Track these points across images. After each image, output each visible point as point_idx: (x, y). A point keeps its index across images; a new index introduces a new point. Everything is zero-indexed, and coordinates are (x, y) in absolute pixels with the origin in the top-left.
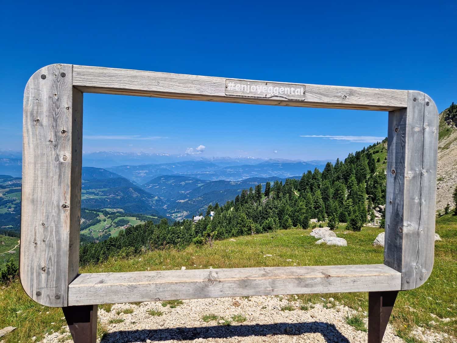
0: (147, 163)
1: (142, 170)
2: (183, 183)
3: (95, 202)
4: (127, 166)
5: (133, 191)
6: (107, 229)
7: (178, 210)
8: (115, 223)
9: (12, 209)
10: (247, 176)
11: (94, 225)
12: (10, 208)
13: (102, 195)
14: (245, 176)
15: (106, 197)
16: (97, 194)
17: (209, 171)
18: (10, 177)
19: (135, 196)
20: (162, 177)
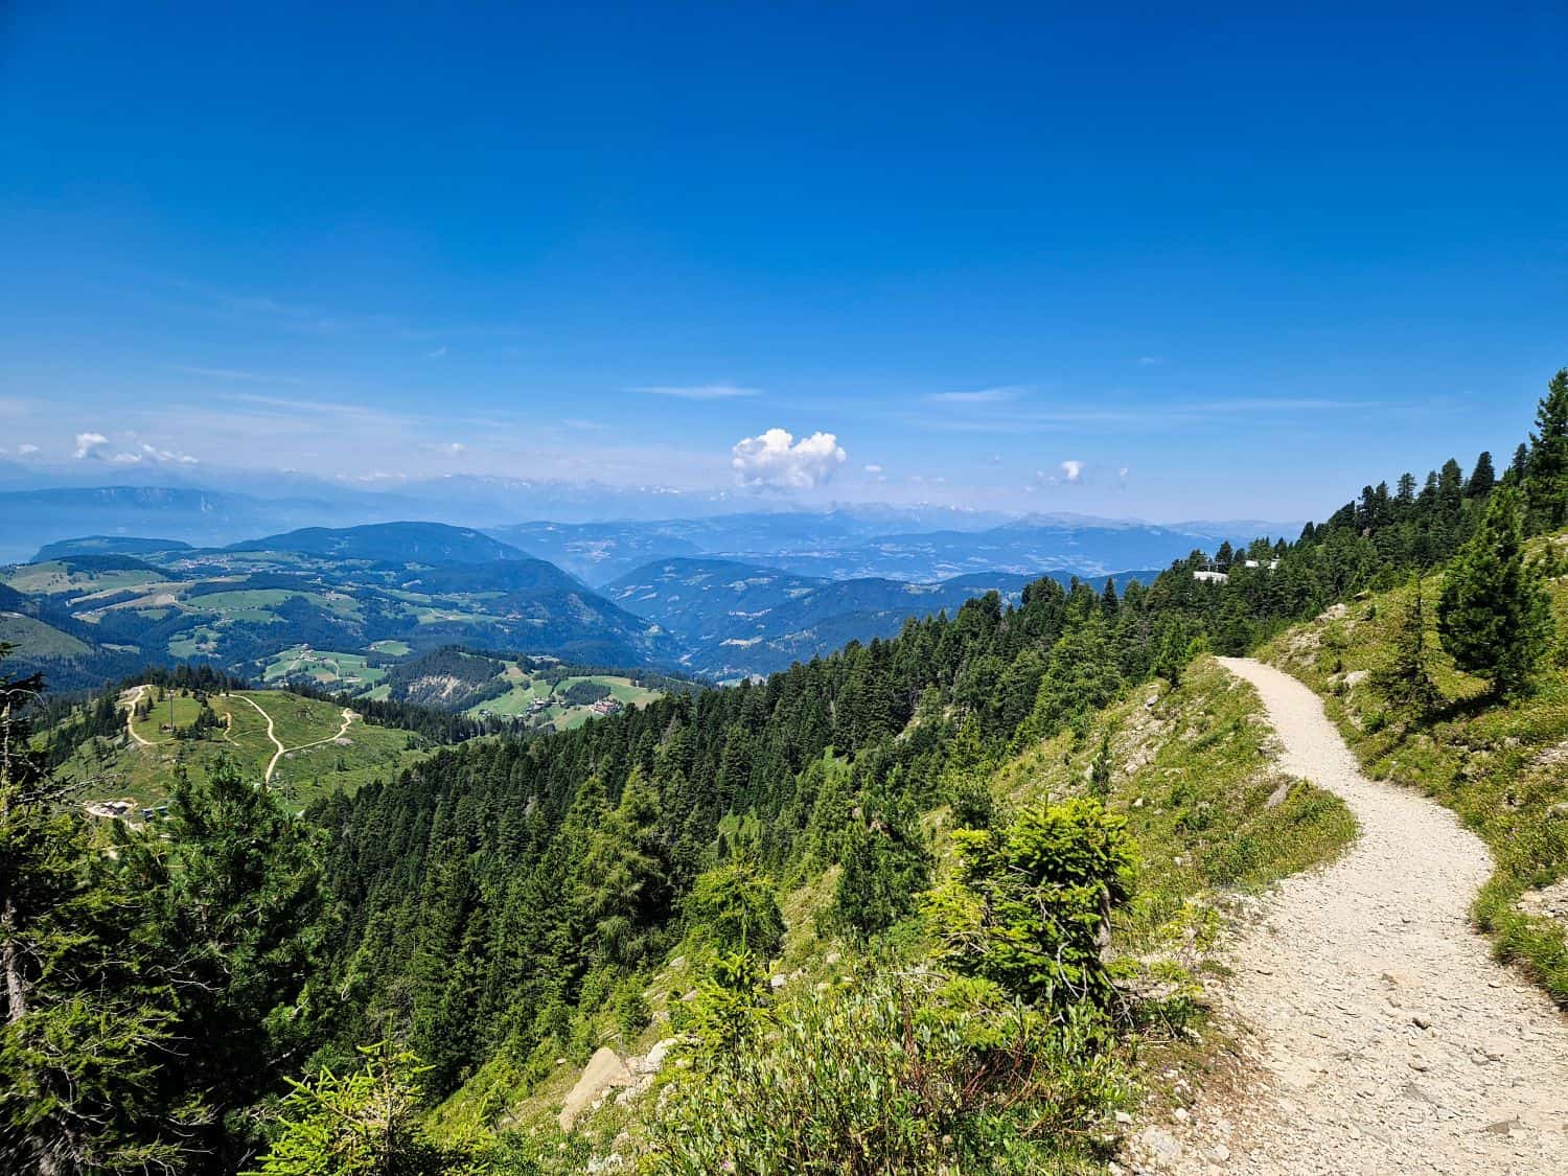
0: (608, 518)
1: (597, 540)
2: (739, 585)
3: (464, 633)
4: (549, 524)
5: (581, 604)
6: (539, 711)
7: (732, 671)
8: (562, 693)
9: (212, 645)
10: (951, 571)
11: (493, 697)
12: (204, 639)
13: (482, 613)
14: (941, 569)
15: (498, 618)
16: (466, 610)
17: (818, 549)
18: (187, 547)
19: (586, 619)
20: (667, 562)
